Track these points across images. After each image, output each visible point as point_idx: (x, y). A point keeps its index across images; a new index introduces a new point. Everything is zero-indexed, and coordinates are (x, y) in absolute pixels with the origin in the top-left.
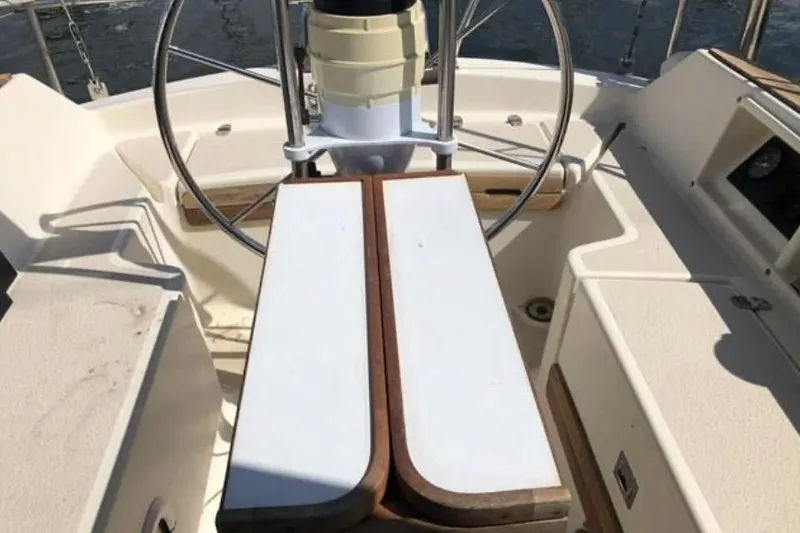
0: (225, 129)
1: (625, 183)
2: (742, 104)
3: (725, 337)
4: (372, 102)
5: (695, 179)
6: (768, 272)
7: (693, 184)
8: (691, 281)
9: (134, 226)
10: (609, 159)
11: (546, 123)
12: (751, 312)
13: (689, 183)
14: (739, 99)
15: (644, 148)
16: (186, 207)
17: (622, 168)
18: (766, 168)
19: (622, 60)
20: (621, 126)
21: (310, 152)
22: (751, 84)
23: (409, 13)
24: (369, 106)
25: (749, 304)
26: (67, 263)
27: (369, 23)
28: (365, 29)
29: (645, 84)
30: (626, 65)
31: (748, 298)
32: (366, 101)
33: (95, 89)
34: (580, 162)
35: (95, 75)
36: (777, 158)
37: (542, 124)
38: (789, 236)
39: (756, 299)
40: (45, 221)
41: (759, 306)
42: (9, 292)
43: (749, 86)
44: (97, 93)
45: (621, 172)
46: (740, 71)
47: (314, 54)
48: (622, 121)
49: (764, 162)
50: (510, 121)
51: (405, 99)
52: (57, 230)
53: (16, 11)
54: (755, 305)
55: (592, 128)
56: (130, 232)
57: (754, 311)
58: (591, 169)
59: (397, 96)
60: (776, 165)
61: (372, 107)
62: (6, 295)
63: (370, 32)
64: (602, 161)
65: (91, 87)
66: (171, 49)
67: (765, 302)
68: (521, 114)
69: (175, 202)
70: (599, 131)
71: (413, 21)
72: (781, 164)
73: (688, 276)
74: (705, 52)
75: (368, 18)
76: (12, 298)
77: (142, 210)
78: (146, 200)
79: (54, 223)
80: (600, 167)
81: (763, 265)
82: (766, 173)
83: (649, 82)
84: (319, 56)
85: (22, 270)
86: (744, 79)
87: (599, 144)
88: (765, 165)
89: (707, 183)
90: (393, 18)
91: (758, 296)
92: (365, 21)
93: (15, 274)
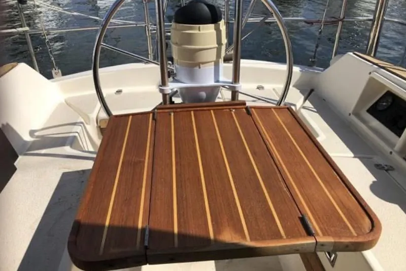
0: (119, 92)
1: (317, 114)
2: (371, 75)
3: (374, 182)
4: (201, 66)
5: (351, 112)
6: (391, 153)
7: (350, 114)
8: (354, 157)
9: (77, 134)
10: (308, 104)
11: (276, 89)
12: (385, 172)
13: (348, 115)
14: (370, 73)
15: (324, 100)
16: (102, 127)
17: (315, 108)
18: (385, 105)
19: (311, 60)
20: (312, 91)
21: (171, 90)
22: (375, 66)
23: (219, 24)
24: (200, 68)
25: (384, 167)
26: (43, 151)
27: (201, 28)
28: (199, 30)
29: (322, 71)
30: (313, 62)
31: (383, 165)
32: (199, 65)
33: (56, 73)
34: (294, 105)
35: (56, 66)
36: (390, 100)
37: (274, 89)
38: (400, 136)
39: (386, 166)
40: (32, 133)
41: (389, 169)
42: (15, 164)
43: (374, 67)
44: (56, 74)
45: (315, 110)
46: (369, 61)
47: (173, 43)
48: (312, 88)
49: (383, 102)
50: (258, 88)
51: (217, 64)
52: (37, 137)
53: (20, 34)
54: (386, 168)
55: (299, 91)
56: (75, 137)
57: (387, 170)
58: (300, 108)
59: (213, 63)
60: (389, 104)
61: (201, 68)
62: (14, 165)
63: (202, 32)
64: (304, 105)
65: (54, 72)
66: (102, 45)
67: (391, 167)
68: (263, 85)
69: (96, 125)
70: (302, 92)
71: (221, 28)
72: (392, 104)
73: (352, 155)
74: (351, 54)
75: (201, 26)
76: (17, 167)
77: (80, 127)
78: (82, 123)
79: (36, 134)
80: (304, 108)
81: (389, 150)
82: (385, 107)
83: (324, 70)
84: (176, 44)
85: (21, 154)
86: (371, 64)
87: (303, 98)
88: (384, 104)
89: (356, 113)
90: (212, 26)
91: (388, 164)
92: (199, 27)
93: (18, 157)
